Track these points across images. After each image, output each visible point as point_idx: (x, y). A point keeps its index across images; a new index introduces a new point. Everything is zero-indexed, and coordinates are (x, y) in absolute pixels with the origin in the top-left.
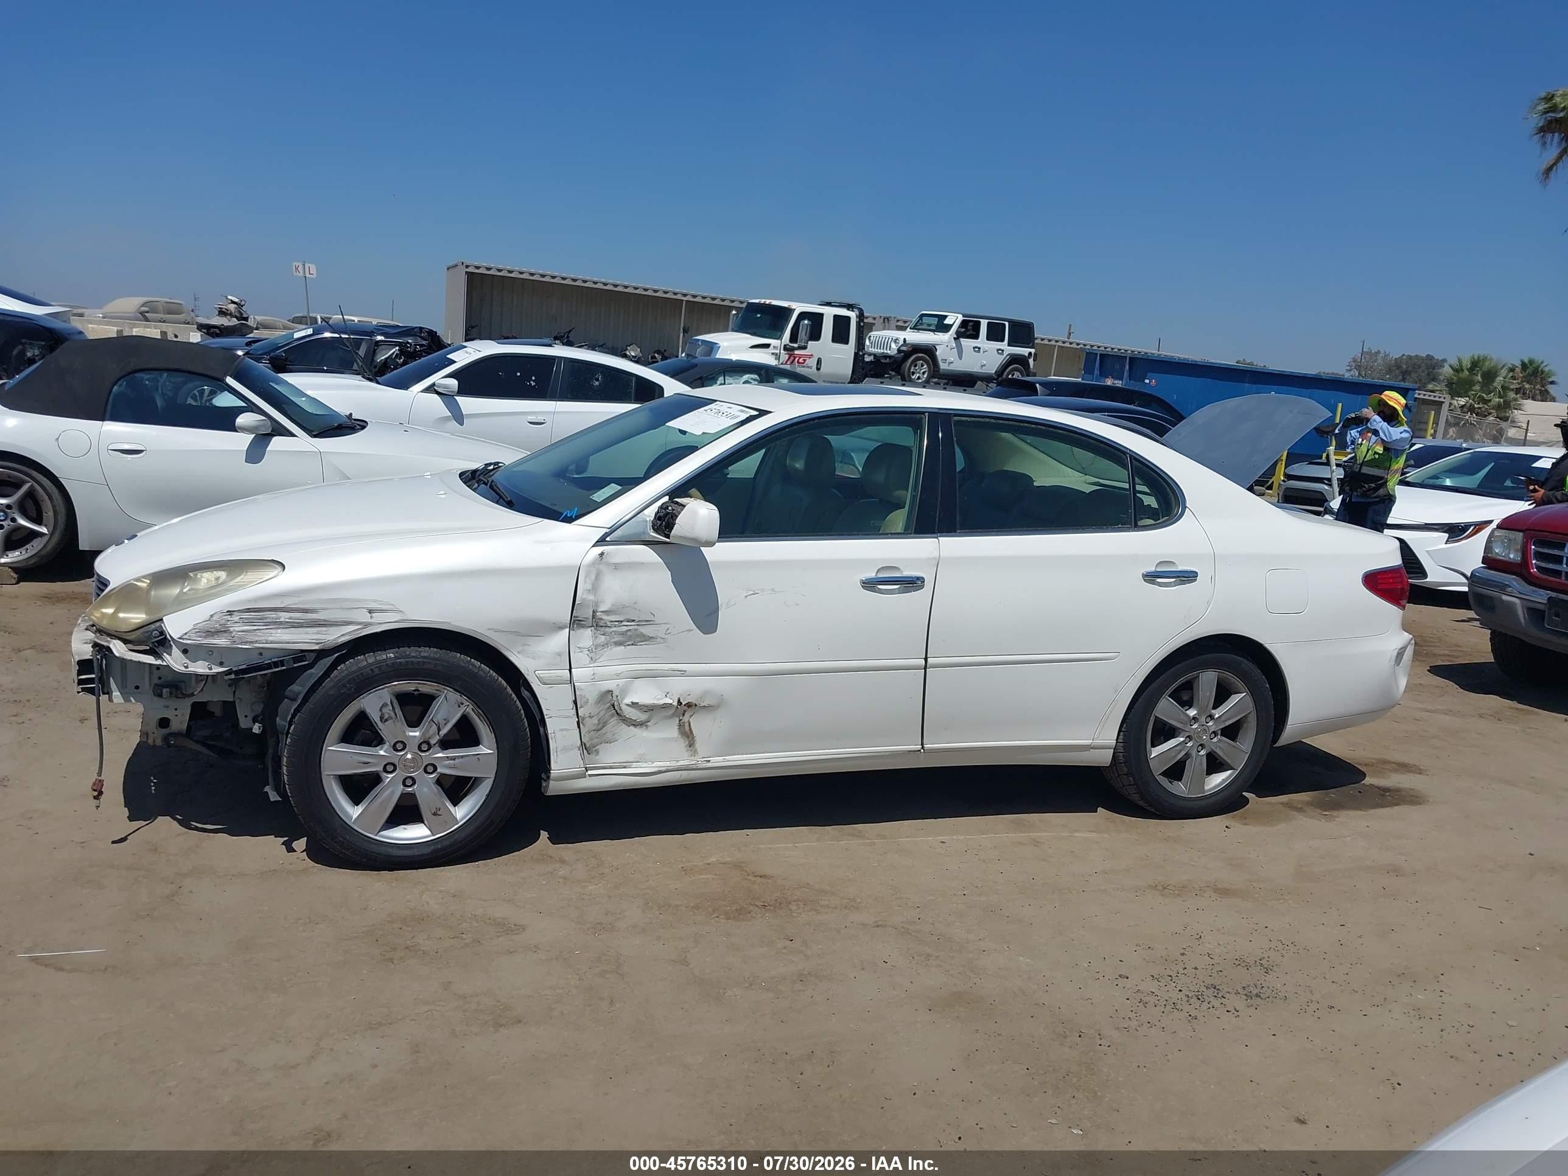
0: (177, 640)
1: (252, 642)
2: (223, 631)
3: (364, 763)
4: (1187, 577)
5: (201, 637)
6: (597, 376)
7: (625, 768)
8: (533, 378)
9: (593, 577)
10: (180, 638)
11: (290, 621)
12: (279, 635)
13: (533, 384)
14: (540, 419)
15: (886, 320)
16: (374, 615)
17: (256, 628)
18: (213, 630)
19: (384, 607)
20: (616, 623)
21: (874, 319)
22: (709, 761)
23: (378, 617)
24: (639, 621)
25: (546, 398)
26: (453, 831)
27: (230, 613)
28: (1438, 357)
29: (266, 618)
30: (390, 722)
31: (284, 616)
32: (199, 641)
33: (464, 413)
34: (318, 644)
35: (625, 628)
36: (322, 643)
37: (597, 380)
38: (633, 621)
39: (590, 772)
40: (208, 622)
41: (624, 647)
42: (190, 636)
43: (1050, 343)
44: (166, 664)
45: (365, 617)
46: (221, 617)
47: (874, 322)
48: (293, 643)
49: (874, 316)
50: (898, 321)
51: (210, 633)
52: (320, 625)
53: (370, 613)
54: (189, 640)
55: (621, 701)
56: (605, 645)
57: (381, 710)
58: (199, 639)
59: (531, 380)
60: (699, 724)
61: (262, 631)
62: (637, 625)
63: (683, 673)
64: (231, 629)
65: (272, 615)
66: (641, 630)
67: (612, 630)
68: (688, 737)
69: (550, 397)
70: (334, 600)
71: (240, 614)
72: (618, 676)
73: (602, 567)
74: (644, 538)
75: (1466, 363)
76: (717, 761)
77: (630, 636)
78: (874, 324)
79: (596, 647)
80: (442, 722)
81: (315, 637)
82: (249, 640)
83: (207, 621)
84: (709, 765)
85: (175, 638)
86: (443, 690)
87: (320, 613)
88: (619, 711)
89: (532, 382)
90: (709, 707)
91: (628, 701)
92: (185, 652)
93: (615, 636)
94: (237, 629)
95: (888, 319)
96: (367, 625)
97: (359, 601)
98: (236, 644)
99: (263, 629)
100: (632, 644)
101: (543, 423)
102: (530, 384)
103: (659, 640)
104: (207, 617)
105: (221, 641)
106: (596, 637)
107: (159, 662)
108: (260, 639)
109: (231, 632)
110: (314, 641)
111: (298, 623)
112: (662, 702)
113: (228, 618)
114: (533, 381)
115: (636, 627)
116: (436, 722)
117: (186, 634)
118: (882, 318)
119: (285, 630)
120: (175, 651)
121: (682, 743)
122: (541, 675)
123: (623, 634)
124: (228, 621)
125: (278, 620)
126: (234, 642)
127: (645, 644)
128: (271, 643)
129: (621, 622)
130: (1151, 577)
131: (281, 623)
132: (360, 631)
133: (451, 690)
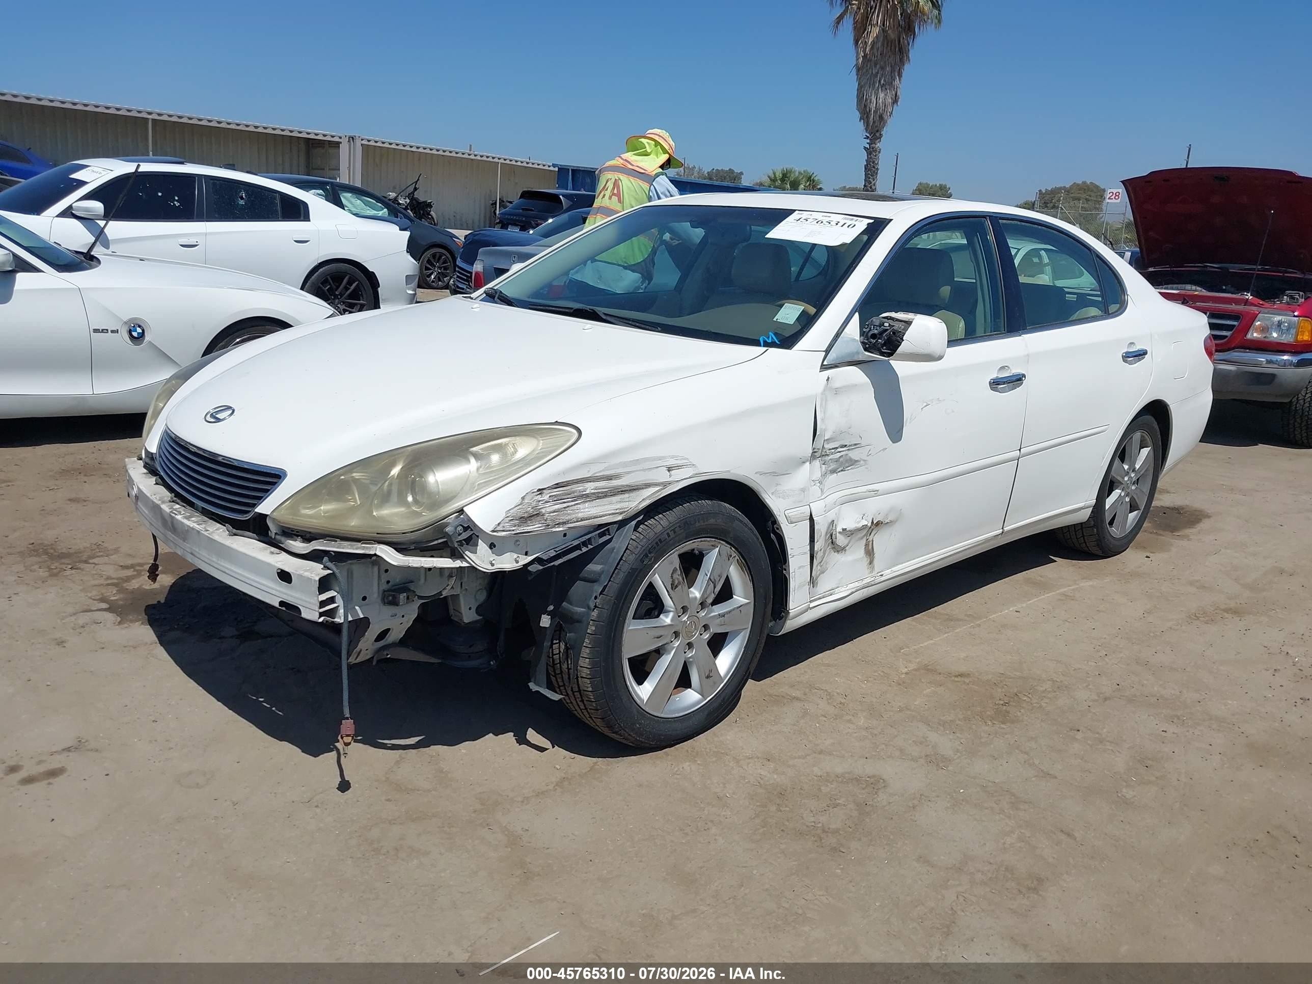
0: (491, 533)
1: (564, 523)
2: (535, 515)
3: (658, 638)
4: (1141, 355)
5: (515, 526)
6: (240, 194)
7: (831, 595)
8: (176, 198)
10: (493, 531)
11: (596, 491)
12: (587, 510)
13: (177, 204)
14: (192, 241)
15: (351, 139)
16: (673, 472)
17: (565, 505)
18: (526, 515)
19: (679, 462)
20: (833, 451)
21: (340, 138)
22: (882, 575)
23: (677, 475)
24: (849, 446)
25: (193, 218)
26: (719, 691)
27: (541, 491)
28: (737, 170)
29: (573, 492)
30: (680, 587)
31: (590, 488)
32: (513, 531)
33: (109, 239)
34: (621, 513)
35: (839, 455)
36: (625, 512)
37: (242, 198)
38: (846, 445)
39: (811, 605)
40: (520, 507)
41: (836, 475)
42: (504, 527)
43: (494, 160)
44: (468, 565)
45: (663, 477)
46: (533, 498)
47: (340, 140)
48: (600, 517)
49: (340, 135)
50: (362, 140)
51: (524, 519)
52: (623, 492)
53: (669, 471)
54: (503, 531)
55: (837, 529)
56: (825, 475)
57: (672, 577)
58: (514, 528)
59: (175, 200)
60: (880, 541)
61: (571, 508)
62: (848, 450)
63: (876, 493)
64: (543, 511)
65: (579, 488)
66: (850, 455)
67: (829, 458)
68: (870, 555)
69: (197, 218)
70: (637, 462)
71: (549, 491)
72: (836, 504)
73: (827, 394)
74: (856, 358)
75: (779, 175)
76: (888, 573)
77: (842, 462)
78: (341, 143)
79: (822, 478)
80: (717, 579)
81: (618, 506)
82: (561, 521)
83: (519, 505)
84: (883, 578)
85: (487, 532)
86: (717, 545)
87: (624, 478)
88: (834, 540)
89: (176, 203)
90: (891, 522)
91: (840, 528)
92: (492, 546)
93: (831, 464)
94: (548, 510)
95: (353, 138)
96: (665, 485)
97: (660, 458)
98: (551, 528)
99: (572, 506)
100: (842, 470)
101: (196, 245)
102: (174, 204)
103: (862, 462)
104: (518, 500)
105: (535, 527)
106: (821, 468)
107: (458, 564)
108: (569, 517)
109: (543, 515)
110: (618, 511)
111: (602, 493)
112: (860, 525)
113: (539, 498)
114: (177, 201)
115: (847, 452)
116: (713, 580)
117: (499, 524)
118: (347, 137)
119: (591, 502)
120: (482, 546)
121: (866, 561)
122: (790, 515)
123: (837, 460)
124: (539, 501)
125: (585, 493)
126: (548, 525)
127: (851, 469)
128: (582, 520)
129: (837, 448)
130: (1126, 358)
131: (587, 496)
132: (660, 493)
133: (724, 543)
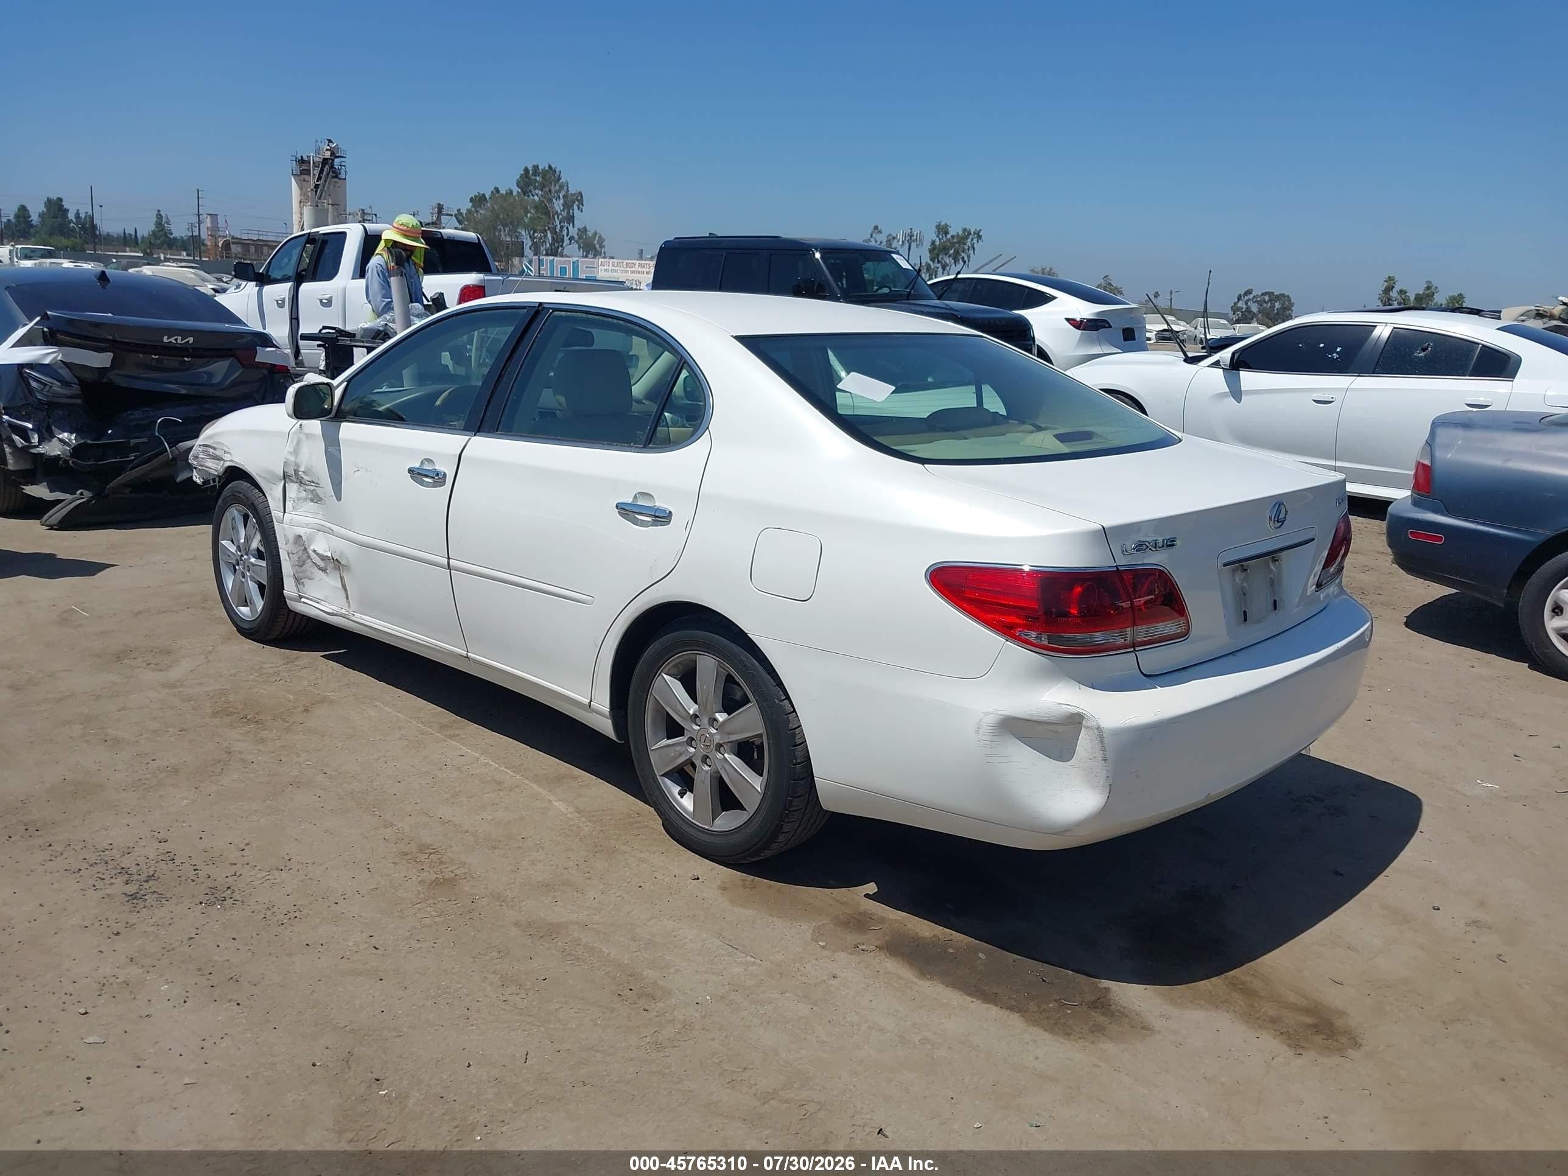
4: (662, 518)
7: (318, 603)
9: (295, 442)
12: (209, 463)
16: (226, 455)
19: (228, 450)
22: (357, 616)
23: (227, 457)
26: (256, 618)
29: (207, 451)
31: (210, 451)
35: (311, 488)
38: (314, 482)
39: (303, 600)
41: (311, 503)
48: (212, 469)
52: (217, 459)
53: (225, 453)
55: (309, 547)
56: (305, 499)
60: (349, 582)
62: (316, 486)
63: (333, 533)
66: (317, 491)
67: (307, 488)
68: (345, 591)
70: (218, 443)
72: (307, 526)
73: (302, 436)
76: (359, 618)
77: (313, 495)
79: (299, 499)
80: (251, 538)
81: (216, 466)
84: (354, 619)
86: (250, 515)
87: (217, 451)
88: (308, 554)
90: (348, 567)
91: (312, 547)
94: (200, 456)
96: (225, 461)
97: (223, 444)
99: (206, 458)
100: (316, 502)
101: (1331, 402)
103: (321, 500)
106: (300, 492)
110: (216, 469)
111: (213, 456)
112: (329, 555)
115: (315, 488)
121: (343, 595)
123: (310, 492)
125: (209, 453)
127: (320, 503)
129: (309, 482)
130: (626, 511)
131: (210, 455)
133: (252, 515)
